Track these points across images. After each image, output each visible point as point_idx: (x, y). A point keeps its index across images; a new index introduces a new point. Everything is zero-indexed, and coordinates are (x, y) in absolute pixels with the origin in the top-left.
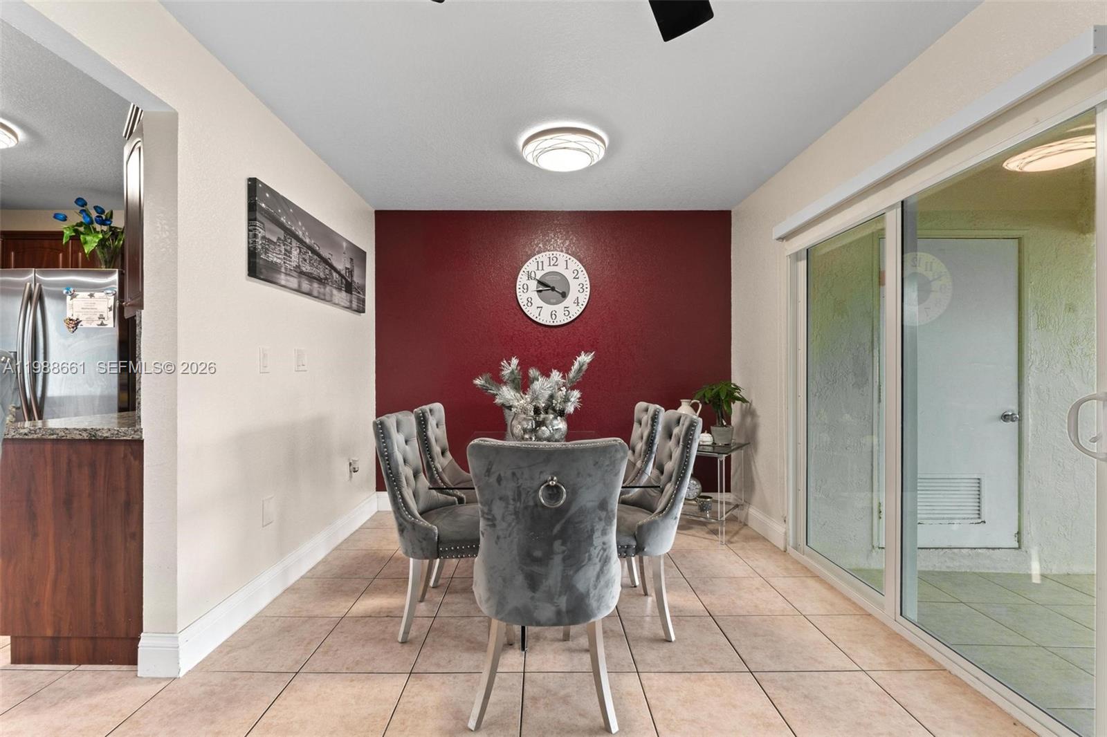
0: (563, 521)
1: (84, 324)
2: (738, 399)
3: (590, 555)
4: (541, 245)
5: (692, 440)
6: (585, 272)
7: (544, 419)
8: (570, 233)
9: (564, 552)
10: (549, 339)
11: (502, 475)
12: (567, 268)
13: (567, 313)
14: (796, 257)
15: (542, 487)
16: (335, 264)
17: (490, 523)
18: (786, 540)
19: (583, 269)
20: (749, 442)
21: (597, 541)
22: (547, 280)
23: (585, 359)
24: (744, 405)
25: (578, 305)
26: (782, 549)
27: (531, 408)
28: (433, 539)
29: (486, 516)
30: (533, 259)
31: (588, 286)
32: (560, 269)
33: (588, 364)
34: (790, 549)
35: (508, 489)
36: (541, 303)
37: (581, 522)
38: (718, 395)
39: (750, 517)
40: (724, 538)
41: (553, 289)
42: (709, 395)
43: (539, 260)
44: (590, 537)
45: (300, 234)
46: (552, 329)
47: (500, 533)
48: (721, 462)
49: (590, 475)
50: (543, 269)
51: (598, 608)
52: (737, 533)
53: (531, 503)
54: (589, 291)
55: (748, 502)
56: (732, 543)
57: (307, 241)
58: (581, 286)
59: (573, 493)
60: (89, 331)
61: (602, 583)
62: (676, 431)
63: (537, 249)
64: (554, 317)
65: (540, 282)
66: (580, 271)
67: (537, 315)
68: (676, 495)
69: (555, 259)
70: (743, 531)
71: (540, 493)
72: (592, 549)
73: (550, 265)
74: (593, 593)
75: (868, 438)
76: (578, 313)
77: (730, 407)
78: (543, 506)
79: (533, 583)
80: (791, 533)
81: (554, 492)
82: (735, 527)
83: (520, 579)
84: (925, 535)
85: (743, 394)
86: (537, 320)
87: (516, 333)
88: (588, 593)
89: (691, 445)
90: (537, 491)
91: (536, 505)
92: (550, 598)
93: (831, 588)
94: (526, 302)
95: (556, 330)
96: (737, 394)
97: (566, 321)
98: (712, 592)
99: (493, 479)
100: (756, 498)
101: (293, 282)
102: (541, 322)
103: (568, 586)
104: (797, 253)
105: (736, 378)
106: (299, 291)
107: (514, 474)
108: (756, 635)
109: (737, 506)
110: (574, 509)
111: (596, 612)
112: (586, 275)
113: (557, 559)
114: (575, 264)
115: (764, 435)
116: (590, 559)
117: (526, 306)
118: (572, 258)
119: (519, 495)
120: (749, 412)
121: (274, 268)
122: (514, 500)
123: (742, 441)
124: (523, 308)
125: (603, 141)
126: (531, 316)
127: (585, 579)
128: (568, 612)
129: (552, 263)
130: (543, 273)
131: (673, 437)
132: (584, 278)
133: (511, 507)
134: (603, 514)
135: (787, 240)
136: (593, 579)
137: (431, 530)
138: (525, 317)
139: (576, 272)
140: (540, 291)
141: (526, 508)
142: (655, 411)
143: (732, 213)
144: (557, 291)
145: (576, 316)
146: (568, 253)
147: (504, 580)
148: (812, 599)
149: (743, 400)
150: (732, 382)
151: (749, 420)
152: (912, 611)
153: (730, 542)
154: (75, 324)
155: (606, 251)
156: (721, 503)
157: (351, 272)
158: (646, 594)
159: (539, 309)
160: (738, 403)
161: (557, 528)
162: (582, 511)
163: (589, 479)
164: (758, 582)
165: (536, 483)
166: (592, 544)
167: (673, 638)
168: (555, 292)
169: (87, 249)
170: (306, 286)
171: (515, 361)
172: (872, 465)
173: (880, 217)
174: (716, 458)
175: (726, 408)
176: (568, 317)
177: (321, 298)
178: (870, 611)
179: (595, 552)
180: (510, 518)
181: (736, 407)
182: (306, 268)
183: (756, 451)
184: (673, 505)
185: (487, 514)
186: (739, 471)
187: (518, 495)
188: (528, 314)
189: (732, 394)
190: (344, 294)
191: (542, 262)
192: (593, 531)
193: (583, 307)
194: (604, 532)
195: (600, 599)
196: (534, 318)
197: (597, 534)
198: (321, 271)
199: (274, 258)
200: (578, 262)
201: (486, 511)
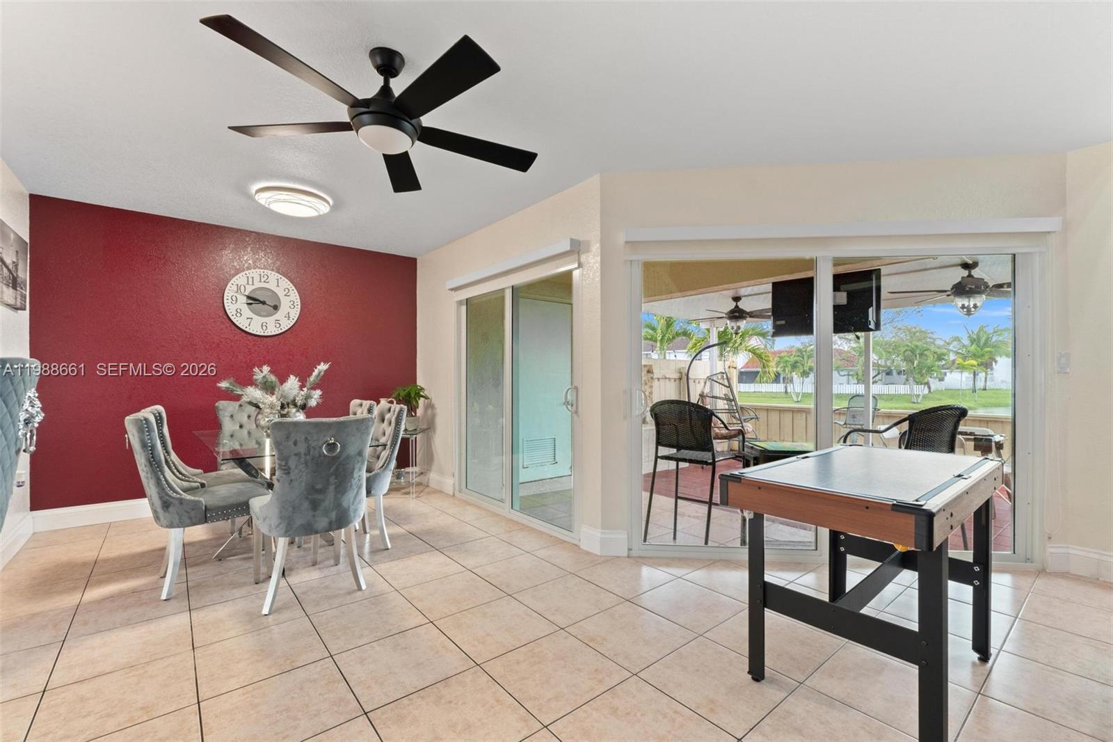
0: (337, 464)
2: (423, 396)
3: (351, 484)
4: (250, 262)
5: (401, 420)
6: (295, 291)
7: (288, 412)
8: (281, 255)
9: (336, 483)
10: (259, 347)
11: (298, 439)
12: (278, 286)
13: (278, 325)
14: (460, 303)
15: (324, 446)
17: (286, 472)
18: (454, 488)
19: (293, 288)
20: (430, 428)
21: (356, 475)
23: (323, 367)
24: (426, 401)
25: (289, 319)
26: (452, 494)
27: (279, 404)
28: (202, 509)
29: (283, 468)
30: (243, 273)
31: (299, 303)
32: (272, 286)
33: (325, 371)
34: (457, 494)
35: (302, 448)
36: (252, 315)
37: (347, 464)
38: (409, 394)
39: (430, 481)
40: (414, 495)
41: (264, 303)
42: (403, 394)
43: (250, 276)
44: (352, 473)
46: (262, 339)
47: (293, 478)
48: (412, 441)
49: (354, 435)
50: (253, 284)
51: (354, 517)
52: (421, 492)
53: (317, 455)
54: (299, 308)
55: (429, 470)
56: (419, 497)
58: (292, 303)
59: (343, 447)
61: (357, 500)
62: (387, 416)
63: (246, 265)
64: (264, 328)
65: (249, 297)
66: (291, 289)
67: (247, 326)
68: (391, 455)
69: (266, 277)
70: (427, 490)
71: (324, 448)
72: (353, 480)
73: (260, 281)
74: (352, 508)
75: (501, 419)
76: (289, 326)
77: (417, 402)
78: (325, 455)
79: (315, 505)
80: (457, 484)
81: (332, 447)
82: (421, 488)
83: (306, 505)
84: (524, 476)
85: (426, 393)
86: (247, 330)
87: (223, 340)
88: (349, 507)
89: (401, 422)
90: (321, 447)
91: (320, 456)
92: (326, 513)
93: (479, 507)
94: (235, 313)
95: (265, 339)
96: (422, 393)
97: (277, 333)
98: (410, 523)
99: (291, 443)
100: (435, 466)
102: (251, 331)
103: (338, 505)
104: (460, 301)
105: (420, 382)
107: (306, 438)
108: (438, 535)
109: (422, 473)
110: (344, 456)
111: (353, 519)
112: (297, 294)
113: (332, 488)
114: (286, 283)
115: (440, 422)
116: (351, 486)
117: (235, 316)
118: (283, 278)
119: (309, 451)
120: (430, 406)
122: (305, 454)
123: (425, 427)
124: (232, 318)
125: (328, 203)
126: (240, 326)
127: (347, 500)
128: (336, 521)
129: (263, 280)
130: (254, 287)
131: (385, 421)
132: (295, 296)
133: (303, 459)
134: (360, 459)
135: (455, 291)
136: (352, 499)
137: (200, 502)
138: (233, 326)
139: (287, 290)
140: (251, 304)
141: (313, 459)
142: (371, 404)
143: (418, 261)
144: (268, 305)
145: (287, 328)
146: (279, 273)
147: (294, 508)
148: (470, 514)
149: (426, 398)
150: (418, 384)
151: (429, 412)
152: (517, 506)
153: (417, 497)
155: (315, 275)
156: (412, 473)
157: (16, 267)
158: (365, 533)
159: (250, 320)
160: (422, 399)
161: (332, 470)
162: (348, 457)
163: (353, 438)
164: (438, 513)
165: (321, 442)
166: (353, 477)
167: (389, 546)
168: (266, 306)
172: (503, 435)
173: (503, 290)
174: (409, 439)
175: (414, 403)
176: (279, 329)
178: (498, 513)
179: (354, 482)
180: (301, 467)
181: (421, 401)
183: (434, 431)
184: (389, 462)
185: (284, 466)
186: (423, 448)
187: (308, 453)
188: (237, 323)
189: (419, 393)
190: (11, 290)
191: (253, 278)
192: (354, 469)
193: (294, 322)
194: (360, 470)
195: (356, 511)
196: (244, 328)
197: (356, 471)
200: (289, 282)
201: (283, 464)
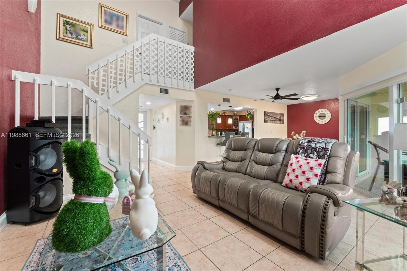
1: (248, 128)
6: (330, 112)
12: (325, 112)
16: (277, 118)
22: (320, 116)
30: (317, 111)
31: (331, 115)
36: (320, 120)
45: (271, 115)
57: (272, 116)
58: (329, 115)
60: (249, 128)
64: (323, 122)
66: (328, 112)
69: (322, 110)
95: (323, 125)
97: (326, 123)
101: (270, 122)
102: (320, 123)
106: (271, 123)
121: (267, 121)
124: (316, 121)
125: (317, 96)
126: (318, 123)
129: (320, 112)
138: (316, 123)
145: (328, 121)
154: (247, 128)
157: (281, 118)
168: (323, 117)
169: (248, 118)
170: (272, 122)
171: (294, 132)
177: (275, 123)
182: (272, 120)
190: (279, 122)
198: (274, 119)
199: (267, 120)
200: (328, 110)
